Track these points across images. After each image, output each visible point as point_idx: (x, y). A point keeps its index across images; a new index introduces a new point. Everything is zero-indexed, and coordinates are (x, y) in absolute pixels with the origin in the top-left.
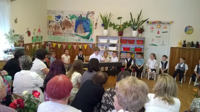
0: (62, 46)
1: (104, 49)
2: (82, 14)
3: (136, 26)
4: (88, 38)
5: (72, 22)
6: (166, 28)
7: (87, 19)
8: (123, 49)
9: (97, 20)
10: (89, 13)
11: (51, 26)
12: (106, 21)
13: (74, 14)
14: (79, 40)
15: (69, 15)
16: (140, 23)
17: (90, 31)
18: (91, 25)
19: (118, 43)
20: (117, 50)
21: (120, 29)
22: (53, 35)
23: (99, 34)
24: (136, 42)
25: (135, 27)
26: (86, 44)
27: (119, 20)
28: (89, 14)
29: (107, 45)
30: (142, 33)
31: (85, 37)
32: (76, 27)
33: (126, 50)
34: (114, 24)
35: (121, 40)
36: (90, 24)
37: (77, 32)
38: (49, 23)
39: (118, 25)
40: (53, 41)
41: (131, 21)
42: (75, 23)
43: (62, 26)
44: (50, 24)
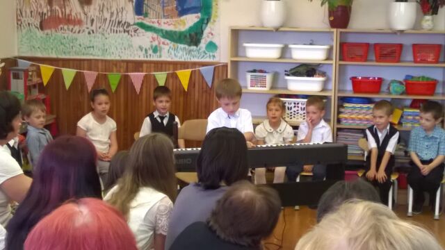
0: (79, 79)
1: (266, 89)
4: (193, 37)
8: (349, 87)
14: (155, 50)
17: (205, 8)
19: (329, 58)
20: (324, 90)
22: (42, 27)
23: (243, 22)
24: (408, 56)
26: (184, 65)
29: (281, 70)
30: (435, 12)
31: (181, 33)
33: (367, 89)
35: (343, 45)
37: (146, 15)
40: (39, 55)
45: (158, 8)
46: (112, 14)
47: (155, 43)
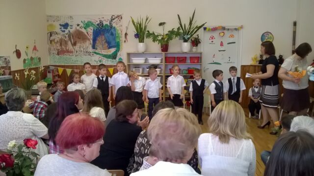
0: (72, 72)
1: (140, 74)
2: (102, 20)
3: (188, 34)
4: (114, 56)
5: (88, 33)
6: (232, 36)
7: (111, 27)
8: (169, 72)
9: (127, 28)
10: (113, 17)
11: (54, 40)
12: (141, 29)
13: (90, 20)
14: (100, 61)
15: (82, 22)
16: (193, 30)
17: (118, 46)
18: (119, 37)
19: (161, 62)
20: (161, 73)
21: (164, 41)
22: (58, 54)
23: (131, 51)
24: (188, 61)
25: (186, 37)
26: (111, 66)
27: (161, 27)
28: (114, 19)
29: (145, 67)
30: (197, 45)
31: (109, 55)
32: (94, 40)
34: (154, 34)
35: (166, 58)
36: (117, 35)
37: (96, 49)
38: (51, 35)
39: (160, 35)
40: (57, 64)
41: (179, 27)
42: (92, 34)
43: (72, 40)
44: (52, 38)
45: (101, 46)
46: (84, 49)
47: (100, 59)
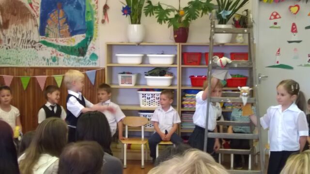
1: (132, 85)
3: (227, 9)
4: (81, 50)
5: (31, 4)
14: (54, 60)
16: (238, 1)
17: (89, 30)
18: (91, 12)
19: (174, 63)
20: (172, 85)
21: (180, 22)
31: (72, 48)
32: (44, 19)
34: (160, 7)
36: (88, 9)
37: (47, 36)
39: (173, 10)
42: (39, 6)
45: (56, 30)
46: (23, 35)
47: (54, 55)
